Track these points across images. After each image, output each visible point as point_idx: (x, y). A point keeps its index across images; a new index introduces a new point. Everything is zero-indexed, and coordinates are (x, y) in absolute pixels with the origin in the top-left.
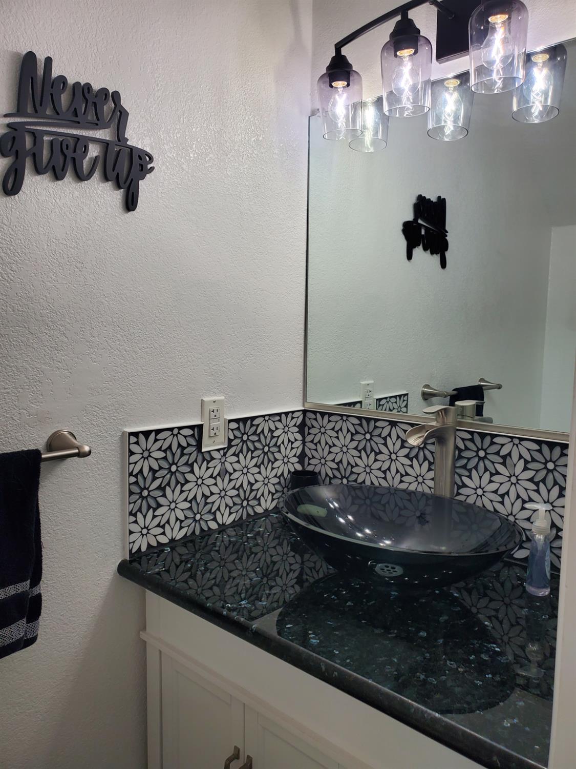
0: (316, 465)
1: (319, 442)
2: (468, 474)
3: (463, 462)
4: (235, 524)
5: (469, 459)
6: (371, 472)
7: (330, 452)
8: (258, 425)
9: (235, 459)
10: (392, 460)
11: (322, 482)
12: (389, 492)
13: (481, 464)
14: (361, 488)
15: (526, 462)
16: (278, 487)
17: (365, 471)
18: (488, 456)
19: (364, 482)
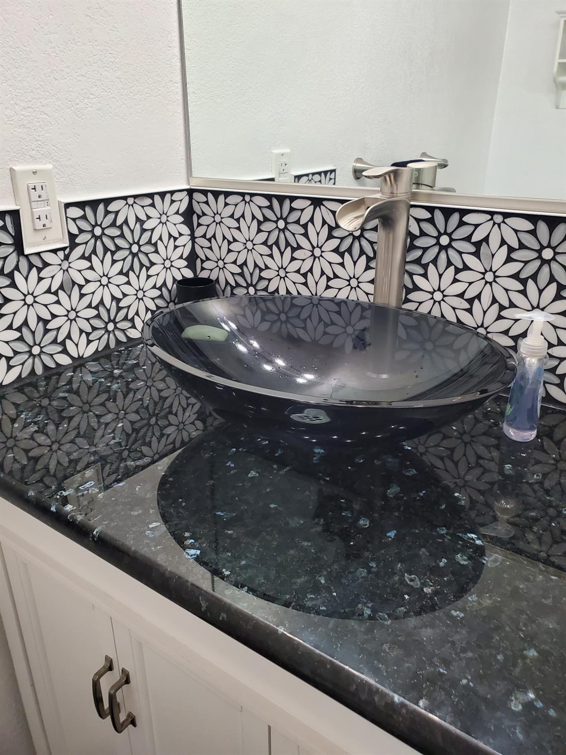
0: (211, 270)
1: (214, 236)
2: (422, 271)
3: (417, 254)
4: (98, 356)
5: (425, 250)
6: (286, 276)
7: (229, 251)
8: (117, 213)
9: (85, 264)
10: (315, 258)
11: (221, 293)
12: (311, 303)
13: (443, 256)
14: (273, 300)
15: (511, 250)
16: (160, 303)
17: (278, 275)
18: (454, 244)
19: (277, 290)
